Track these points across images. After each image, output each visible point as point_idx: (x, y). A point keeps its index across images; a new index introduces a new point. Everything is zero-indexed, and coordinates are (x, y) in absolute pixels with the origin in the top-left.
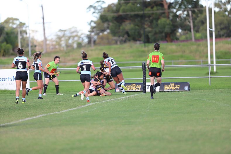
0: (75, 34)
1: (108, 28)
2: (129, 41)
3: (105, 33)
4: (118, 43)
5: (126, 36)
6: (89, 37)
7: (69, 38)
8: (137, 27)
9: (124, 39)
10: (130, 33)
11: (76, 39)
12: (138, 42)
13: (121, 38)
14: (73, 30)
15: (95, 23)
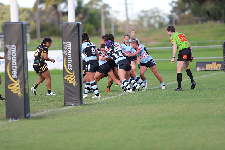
0: (156, 14)
1: (189, 8)
2: (210, 20)
3: (187, 13)
4: (199, 22)
5: (207, 16)
6: (170, 17)
7: (151, 18)
8: (218, 7)
9: (204, 18)
10: (211, 12)
11: (158, 19)
12: (218, 22)
13: (202, 17)
14: (155, 10)
15: (177, 3)
